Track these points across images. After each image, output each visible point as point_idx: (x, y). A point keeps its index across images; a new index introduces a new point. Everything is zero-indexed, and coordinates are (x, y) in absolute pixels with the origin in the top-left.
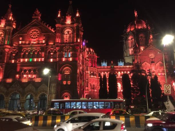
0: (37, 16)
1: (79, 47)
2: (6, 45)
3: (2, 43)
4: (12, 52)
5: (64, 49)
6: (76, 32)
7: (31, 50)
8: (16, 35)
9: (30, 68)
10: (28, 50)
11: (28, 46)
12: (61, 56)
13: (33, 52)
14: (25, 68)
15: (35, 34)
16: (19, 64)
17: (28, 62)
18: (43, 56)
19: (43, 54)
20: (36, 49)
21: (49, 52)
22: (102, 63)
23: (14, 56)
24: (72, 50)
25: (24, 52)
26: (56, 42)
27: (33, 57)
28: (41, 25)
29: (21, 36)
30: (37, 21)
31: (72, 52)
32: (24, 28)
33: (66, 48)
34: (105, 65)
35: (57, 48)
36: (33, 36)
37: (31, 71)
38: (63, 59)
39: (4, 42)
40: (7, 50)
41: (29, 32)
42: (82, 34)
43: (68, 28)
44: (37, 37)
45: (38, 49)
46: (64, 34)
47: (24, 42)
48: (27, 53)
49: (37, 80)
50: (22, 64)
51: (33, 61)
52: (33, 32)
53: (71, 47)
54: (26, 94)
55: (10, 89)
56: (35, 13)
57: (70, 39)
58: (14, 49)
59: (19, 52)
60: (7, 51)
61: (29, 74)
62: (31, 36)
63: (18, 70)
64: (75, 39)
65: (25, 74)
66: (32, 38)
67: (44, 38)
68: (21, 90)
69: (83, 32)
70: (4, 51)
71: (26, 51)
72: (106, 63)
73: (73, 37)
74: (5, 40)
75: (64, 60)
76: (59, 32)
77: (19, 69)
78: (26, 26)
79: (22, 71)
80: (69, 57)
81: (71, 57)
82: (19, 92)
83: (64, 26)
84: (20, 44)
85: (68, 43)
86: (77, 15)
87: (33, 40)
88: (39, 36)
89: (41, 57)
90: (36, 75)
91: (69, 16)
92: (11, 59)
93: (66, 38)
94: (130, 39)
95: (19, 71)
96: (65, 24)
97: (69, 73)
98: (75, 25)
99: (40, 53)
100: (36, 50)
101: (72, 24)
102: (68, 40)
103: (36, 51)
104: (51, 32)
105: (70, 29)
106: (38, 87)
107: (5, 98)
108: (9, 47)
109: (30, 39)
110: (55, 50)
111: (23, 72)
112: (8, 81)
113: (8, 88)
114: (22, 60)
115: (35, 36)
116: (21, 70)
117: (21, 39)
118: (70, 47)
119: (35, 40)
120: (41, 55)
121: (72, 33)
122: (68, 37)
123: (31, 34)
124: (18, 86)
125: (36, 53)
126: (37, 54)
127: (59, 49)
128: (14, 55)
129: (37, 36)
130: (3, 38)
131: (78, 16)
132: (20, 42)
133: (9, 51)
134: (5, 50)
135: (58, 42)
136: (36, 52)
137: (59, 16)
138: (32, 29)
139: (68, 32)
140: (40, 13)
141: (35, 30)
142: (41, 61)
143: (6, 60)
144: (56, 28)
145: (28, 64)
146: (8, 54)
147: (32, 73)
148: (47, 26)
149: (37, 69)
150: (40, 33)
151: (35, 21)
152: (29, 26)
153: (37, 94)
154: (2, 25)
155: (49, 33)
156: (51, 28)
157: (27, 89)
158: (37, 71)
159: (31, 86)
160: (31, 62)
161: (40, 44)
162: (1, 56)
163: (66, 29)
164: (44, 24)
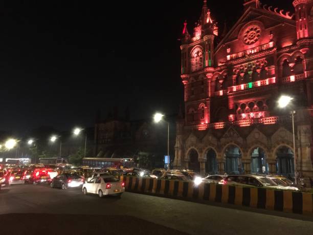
2: (207, 67)
3: (201, 65)
4: (217, 78)
7: (248, 67)
8: (220, 45)
9: (251, 100)
10: (243, 69)
11: (241, 60)
13: (252, 69)
14: (242, 101)
15: (252, 36)
16: (231, 95)
17: (246, 89)
18: (273, 73)
19: (273, 69)
20: (257, 62)
21: (286, 63)
23: (222, 84)
25: (237, 73)
26: (298, 38)
27: (254, 79)
28: (262, 14)
29: (229, 46)
30: (254, 8)
32: (231, 30)
35: (301, 51)
36: (250, 39)
37: (253, 106)
39: (204, 63)
40: (209, 75)
41: (241, 35)
44: (256, 41)
45: (262, 62)
47: (234, 55)
48: (242, 75)
49: (267, 121)
50: (236, 94)
51: (255, 87)
52: (248, 32)
54: (251, 149)
55: (223, 140)
58: (220, 71)
59: (229, 76)
60: (210, 77)
61: (252, 111)
62: (246, 40)
63: (231, 106)
65: (243, 113)
66: (248, 44)
67: (271, 38)
68: (240, 140)
70: (205, 78)
71: (241, 69)
74: (204, 60)
76: (302, 14)
77: (233, 105)
78: (236, 25)
79: (237, 108)
82: (238, 144)
84: (229, 61)
87: (250, 47)
88: (261, 36)
89: (270, 76)
90: (263, 112)
92: (217, 90)
95: (233, 107)
99: (266, 68)
100: (258, 64)
103: (258, 67)
106: (272, 134)
107: (217, 154)
108: (211, 69)
109: (243, 46)
110: (297, 55)
111: (239, 108)
112: (217, 126)
113: (219, 139)
114: (235, 88)
115: (252, 39)
116: (236, 106)
117: (228, 51)
119: (253, 46)
120: (269, 72)
123: (246, 36)
124: (234, 133)
125: (258, 71)
126: (261, 72)
127: (307, 51)
128: (221, 81)
129: (256, 38)
130: (202, 57)
132: (228, 57)
133: (213, 77)
134: (207, 77)
135: (302, 36)
138: (247, 26)
141: (251, 27)
142: (271, 84)
143: (211, 92)
144: (294, 8)
145: (247, 93)
146: (211, 82)
147: (256, 108)
148: (274, 11)
149: (263, 99)
150: (262, 30)
151: (250, 10)
152: (240, 23)
153: (271, 148)
154: (197, 36)
155: (281, 24)
156: (282, 13)
157: (250, 139)
158: (264, 105)
159: (257, 132)
160: (252, 88)
161: (265, 50)
162: (202, 87)
164: (267, 9)
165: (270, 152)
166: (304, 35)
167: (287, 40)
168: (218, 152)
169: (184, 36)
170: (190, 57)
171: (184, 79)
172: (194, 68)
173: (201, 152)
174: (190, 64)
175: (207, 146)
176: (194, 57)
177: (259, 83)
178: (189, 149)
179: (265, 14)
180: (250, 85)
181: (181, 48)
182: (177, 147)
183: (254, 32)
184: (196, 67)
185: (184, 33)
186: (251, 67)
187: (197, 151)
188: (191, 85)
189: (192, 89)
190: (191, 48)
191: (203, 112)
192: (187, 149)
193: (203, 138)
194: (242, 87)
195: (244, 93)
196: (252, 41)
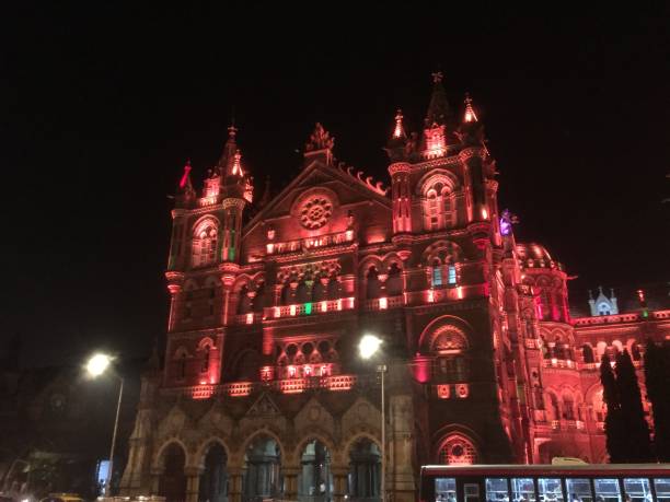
0: (321, 148)
1: (487, 242)
2: (224, 262)
3: (212, 256)
4: (244, 287)
5: (428, 254)
6: (470, 181)
7: (307, 273)
8: (256, 223)
9: (307, 338)
10: (296, 274)
11: (295, 257)
12: (420, 284)
13: (313, 277)
14: (291, 340)
15: (316, 214)
16: (270, 325)
17: (301, 315)
18: (351, 288)
19: (350, 280)
20: (323, 264)
21: (373, 274)
22: (591, 302)
23: (253, 300)
24: (460, 256)
25: (284, 281)
26: (395, 231)
27: (315, 299)
28: (336, 177)
29: (272, 226)
31: (462, 262)
32: (278, 197)
33: (434, 248)
34: (608, 307)
35: (399, 254)
36: (312, 219)
37: (311, 351)
38: (427, 294)
39: (220, 253)
40: (228, 280)
41: (296, 208)
42: (495, 186)
43: (437, 172)
44: (323, 224)
45: (333, 266)
46: (422, 196)
47: (281, 245)
48: (294, 285)
49: (336, 383)
50: (279, 324)
51: (316, 313)
52: (309, 206)
53: (455, 245)
54: (301, 443)
55: (245, 422)
56: (313, 138)
57: (447, 213)
58: (252, 273)
59: (268, 285)
60: (229, 284)
61: (307, 361)
62: (305, 220)
63: (268, 349)
64: (469, 209)
65: (291, 363)
66: (308, 227)
67: (350, 223)
68: (281, 423)
69: (496, 178)
70: (220, 284)
71: (292, 275)
72: (614, 300)
73: (461, 204)
74: (221, 247)
75: (431, 296)
76: (403, 191)
77: (272, 345)
78: (287, 189)
79: (279, 353)
80: (453, 286)
81: (459, 283)
82: (277, 434)
83: (420, 166)
84: (270, 255)
85: (442, 230)
86: (469, 116)
87: (312, 234)
88: (333, 217)
89: (345, 295)
90: (330, 365)
91: (435, 127)
92: (241, 311)
93: (433, 212)
95: (272, 351)
96: (424, 159)
97: (457, 351)
98: (464, 156)
99: (339, 279)
100: (324, 268)
101: (449, 154)
102: (440, 217)
103: (323, 274)
104: (373, 196)
105: (444, 173)
106: (343, 411)
107: (229, 455)
108: (234, 267)
109: (299, 231)
110: (393, 261)
111: (284, 354)
112: (236, 390)
113: (236, 419)
114: (278, 311)
115: (317, 219)
116: (278, 348)
117: (271, 235)
118: (450, 245)
119: (318, 233)
120: (344, 286)
121: (456, 190)
122: (438, 208)
123: (305, 213)
124: (269, 407)
125: (325, 281)
126: (329, 283)
127: (409, 256)
128: (251, 295)
129: (323, 219)
130: (216, 239)
131: (473, 119)
132: (270, 247)
133: (234, 284)
134: (223, 283)
135: (401, 229)
136: (325, 277)
137: (398, 132)
138: (307, 195)
139: (438, 187)
140: (330, 136)
141: (315, 197)
142: (345, 309)
143: (229, 314)
144: (390, 178)
145: (301, 324)
146: (231, 293)
148: (356, 176)
149: (331, 339)
150: (336, 208)
151: (316, 167)
152: (294, 187)
153: (340, 440)
154: (211, 197)
155: (366, 202)
156: (371, 182)
157: (301, 421)
158: (332, 350)
159: (316, 407)
160: (311, 314)
161: (338, 245)
162: (210, 302)
163: (430, 176)
164: (346, 170)
165: (337, 450)
166: (404, 226)
167: (376, 231)
168: (231, 450)
169: (182, 192)
170: (191, 236)
171: (172, 281)
172: (197, 261)
173: (194, 450)
174: (190, 251)
175: (207, 437)
176: (199, 238)
178: (166, 444)
179: (341, 179)
181: (174, 214)
182: (136, 440)
183: (321, 208)
184: (202, 258)
185: (182, 184)
186: (311, 272)
187: (185, 448)
188: (187, 296)
189: (189, 305)
190: (193, 220)
191: (207, 357)
192: (161, 445)
193: (201, 417)
194: (293, 310)
195: (296, 323)
196: (316, 223)
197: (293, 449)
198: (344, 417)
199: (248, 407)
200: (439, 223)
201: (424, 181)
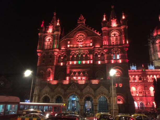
0: (82, 21)
1: (128, 49)
2: (55, 48)
3: (50, 47)
4: (60, 56)
5: (112, 51)
6: (124, 34)
7: (79, 53)
8: (64, 39)
9: (79, 70)
10: (76, 53)
11: (76, 49)
12: (110, 58)
13: (81, 54)
14: (75, 70)
15: (81, 38)
16: (68, 66)
17: (77, 64)
18: (92, 58)
20: (84, 51)
21: (96, 55)
24: (120, 52)
25: (72, 55)
26: (104, 44)
27: (82, 60)
28: (86, 29)
29: (69, 40)
30: (83, 26)
31: (121, 54)
32: (70, 33)
33: (114, 50)
34: (134, 68)
35: (104, 50)
36: (79, 39)
37: (80, 73)
38: (112, 61)
39: (53, 46)
41: (75, 36)
43: (114, 31)
44: (83, 41)
45: (86, 52)
46: (110, 36)
47: (71, 45)
48: (75, 56)
49: (94, 82)
50: (71, 66)
51: (82, 64)
52: (79, 36)
53: (119, 49)
55: (68, 91)
56: (80, 18)
57: (117, 41)
58: (62, 52)
59: (68, 55)
60: (56, 54)
61: (79, 76)
62: (78, 40)
63: (68, 72)
64: (124, 41)
65: (74, 76)
66: (78, 41)
67: (91, 41)
70: (53, 54)
71: (75, 53)
73: (121, 40)
74: (53, 44)
75: (113, 62)
76: (106, 35)
77: (69, 71)
78: (73, 31)
79: (71, 74)
80: (118, 59)
81: (120, 59)
83: (110, 29)
84: (69, 48)
85: (116, 45)
86: (124, 17)
87: (79, 43)
88: (85, 40)
89: (90, 60)
90: (85, 77)
91: (114, 19)
92: (59, 62)
93: (113, 41)
94: (158, 43)
95: (69, 73)
96: (111, 27)
97: (119, 76)
98: (122, 27)
99: (88, 55)
100: (84, 52)
101: (118, 26)
104: (96, 35)
105: (116, 31)
107: (63, 100)
108: (58, 50)
109: (76, 42)
110: (102, 52)
111: (72, 74)
114: (71, 63)
115: (81, 40)
116: (71, 72)
117: (69, 42)
118: (118, 49)
119: (81, 43)
120: (90, 57)
121: (119, 35)
122: (114, 40)
123: (77, 38)
124: (75, 87)
125: (84, 56)
127: (107, 51)
128: (62, 58)
129: (83, 40)
130: (52, 42)
132: (69, 46)
134: (54, 54)
136: (84, 55)
137: (105, 19)
138: (78, 33)
139: (115, 34)
140: (84, 19)
141: (81, 34)
142: (90, 63)
143: (56, 63)
144: (102, 31)
145: (77, 66)
146: (56, 57)
147: (82, 74)
148: (92, 29)
149: (86, 71)
150: (86, 37)
151: (81, 26)
152: (75, 30)
153: (96, 96)
154: (50, 31)
155: (95, 36)
156: (96, 31)
158: (86, 73)
160: (80, 64)
161: (88, 47)
162: (50, 59)
163: (113, 31)
164: (89, 28)
165: (95, 99)
166: (106, 44)
167: (98, 44)
168: (64, 98)
169: (42, 28)
170: (44, 41)
171: (39, 52)
172: (46, 47)
173: (53, 98)
174: (44, 45)
175: (57, 94)
176: (46, 41)
177: (84, 62)
178: (44, 96)
179: (88, 30)
180: (79, 62)
181: (39, 34)
182: (35, 95)
183: (82, 37)
184: (47, 47)
185: (42, 26)
186: (80, 53)
187: (50, 97)
188: (43, 57)
189: (44, 59)
190: (45, 36)
192: (42, 96)
193: (55, 89)
194: (75, 62)
195: (76, 66)
196: (81, 41)
197: (82, 98)
198: (97, 90)
199: (69, 87)
200: (114, 44)
201: (111, 33)
